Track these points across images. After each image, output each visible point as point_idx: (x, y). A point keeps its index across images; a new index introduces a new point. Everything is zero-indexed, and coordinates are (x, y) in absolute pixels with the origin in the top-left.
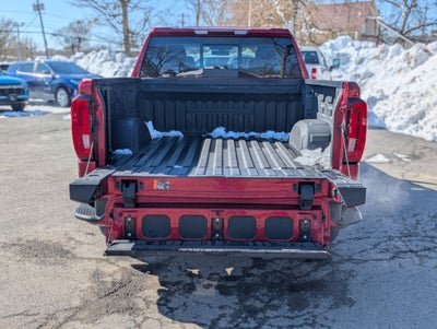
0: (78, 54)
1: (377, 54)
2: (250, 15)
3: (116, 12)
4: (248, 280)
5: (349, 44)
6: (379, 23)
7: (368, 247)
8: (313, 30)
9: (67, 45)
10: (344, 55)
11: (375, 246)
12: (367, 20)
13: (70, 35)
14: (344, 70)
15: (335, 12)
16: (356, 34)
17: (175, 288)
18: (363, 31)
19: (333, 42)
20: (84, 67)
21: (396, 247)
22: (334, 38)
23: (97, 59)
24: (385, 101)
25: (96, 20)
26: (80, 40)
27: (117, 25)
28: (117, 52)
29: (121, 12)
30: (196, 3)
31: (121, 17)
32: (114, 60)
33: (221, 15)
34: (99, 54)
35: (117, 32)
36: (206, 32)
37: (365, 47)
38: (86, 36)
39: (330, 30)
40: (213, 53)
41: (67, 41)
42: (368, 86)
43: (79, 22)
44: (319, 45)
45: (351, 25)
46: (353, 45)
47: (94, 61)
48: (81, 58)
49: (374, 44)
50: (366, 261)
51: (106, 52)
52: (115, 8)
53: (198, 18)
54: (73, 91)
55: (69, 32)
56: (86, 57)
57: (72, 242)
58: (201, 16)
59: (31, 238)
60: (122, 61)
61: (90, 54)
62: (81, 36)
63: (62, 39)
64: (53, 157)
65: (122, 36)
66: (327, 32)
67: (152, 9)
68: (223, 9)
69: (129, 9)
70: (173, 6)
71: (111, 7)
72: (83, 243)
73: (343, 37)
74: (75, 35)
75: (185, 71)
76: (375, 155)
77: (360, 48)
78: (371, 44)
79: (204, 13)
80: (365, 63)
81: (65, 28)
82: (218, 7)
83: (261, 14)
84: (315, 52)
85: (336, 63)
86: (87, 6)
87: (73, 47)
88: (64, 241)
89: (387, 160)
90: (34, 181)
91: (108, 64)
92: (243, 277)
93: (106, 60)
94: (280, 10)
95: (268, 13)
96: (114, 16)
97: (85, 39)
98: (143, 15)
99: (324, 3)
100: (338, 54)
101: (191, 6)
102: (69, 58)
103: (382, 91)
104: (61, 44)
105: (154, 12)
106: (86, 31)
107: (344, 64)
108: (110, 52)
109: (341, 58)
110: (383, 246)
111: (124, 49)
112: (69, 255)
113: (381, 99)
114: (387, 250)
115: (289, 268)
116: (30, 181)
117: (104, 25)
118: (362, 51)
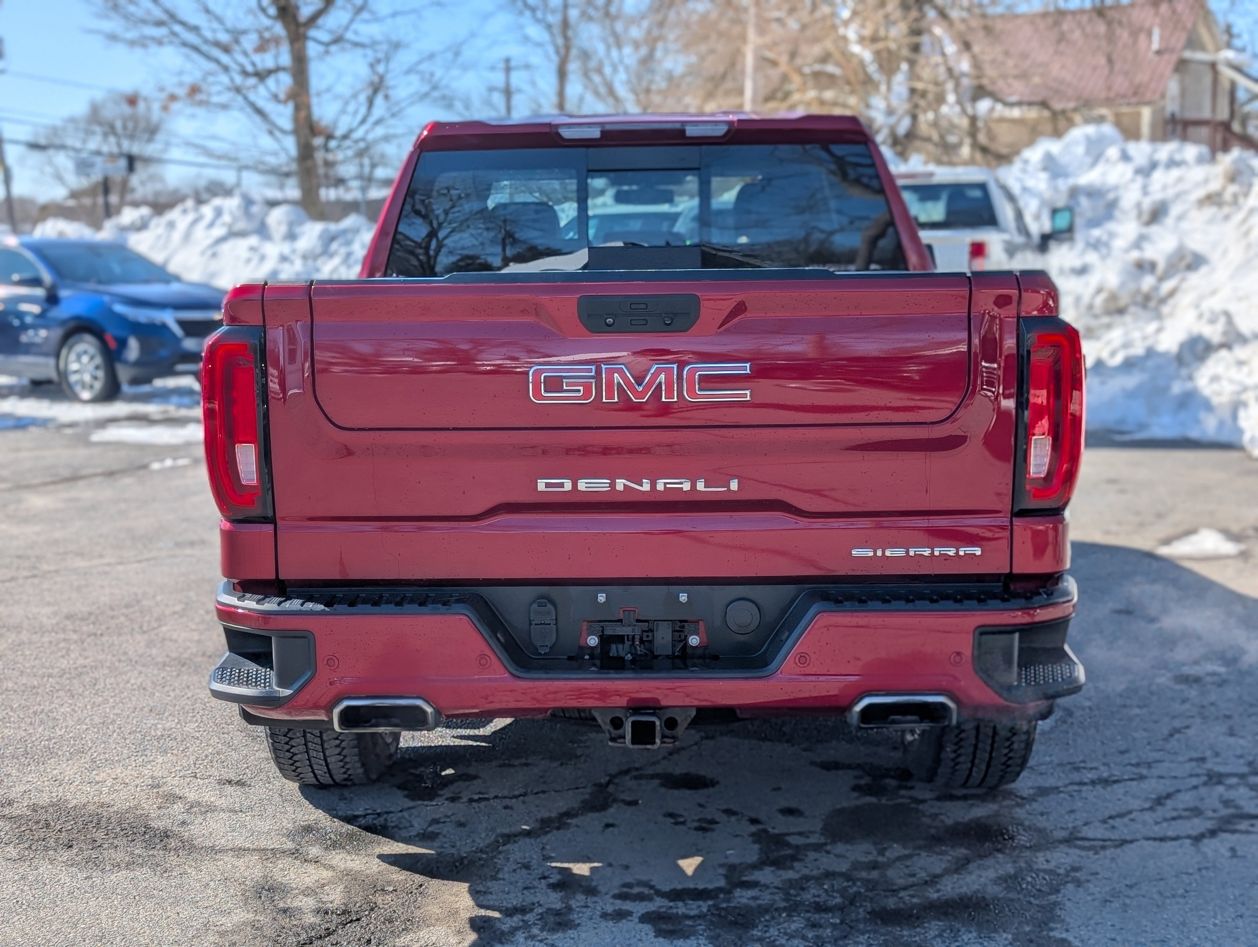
0: (129, 215)
1: (1215, 186)
2: (749, 60)
3: (267, 61)
4: (743, 897)
5: (1113, 152)
6: (1227, 73)
7: (1136, 804)
8: (984, 105)
9: (83, 183)
10: (1093, 193)
11: (1160, 801)
12: (1182, 66)
13: (93, 144)
14: (1095, 245)
15: (1062, 38)
16: (1146, 113)
17: (516, 920)
18: (1171, 106)
19: (1053, 146)
20: (158, 257)
21: (1227, 803)
22: (1057, 134)
23: (199, 231)
24: (1240, 352)
25: (194, 90)
26: (131, 161)
27: (269, 107)
28: (273, 204)
29: (286, 59)
30: (554, 19)
31: (286, 80)
32: (263, 231)
33: (647, 61)
34: (207, 211)
35: (273, 129)
36: (595, 133)
37: (1172, 163)
38: (150, 150)
39: (1044, 104)
40: (620, 198)
41: (83, 167)
42: (1185, 299)
43: (132, 101)
44: (1004, 159)
45: (1121, 84)
46: (1125, 157)
47: (187, 237)
48: (142, 226)
49: (1204, 149)
50: (1124, 842)
51: (232, 204)
52: (261, 48)
53: (562, 74)
54: (122, 344)
55: (89, 133)
56: (158, 225)
57: (178, 807)
58: (573, 66)
59: (44, 799)
60: (291, 236)
61: (174, 214)
62: (135, 149)
63: (64, 161)
64: (80, 563)
65: (290, 144)
66: (1033, 113)
67: (396, 46)
68: (652, 41)
69: (312, 49)
70: (473, 35)
71: (249, 42)
72: (210, 809)
73: (1091, 130)
74: (110, 146)
75: (521, 259)
76: (1191, 532)
77: (1153, 166)
78: (1191, 151)
79: (585, 55)
80: (1169, 221)
81: (72, 120)
82: (636, 32)
83: (793, 55)
84: (983, 187)
85: (1062, 221)
86: (160, 42)
87: (106, 186)
88: (150, 807)
89: (1229, 548)
90: (24, 636)
91: (242, 246)
92: (728, 892)
93: (233, 234)
94: (862, 40)
95: (817, 50)
96: (262, 75)
97: (148, 161)
98: (363, 71)
99: (1023, 8)
100: (1074, 192)
101: (535, 31)
102: (97, 226)
103: (1228, 315)
104: (59, 177)
105: (404, 58)
106: (152, 131)
107: (1094, 223)
108: (248, 202)
109: (1084, 202)
110: (1186, 799)
111: (293, 192)
112: (173, 843)
113: (1226, 346)
114: (1196, 812)
115: (874, 866)
116: (12, 637)
117: (224, 107)
118: (1158, 176)
